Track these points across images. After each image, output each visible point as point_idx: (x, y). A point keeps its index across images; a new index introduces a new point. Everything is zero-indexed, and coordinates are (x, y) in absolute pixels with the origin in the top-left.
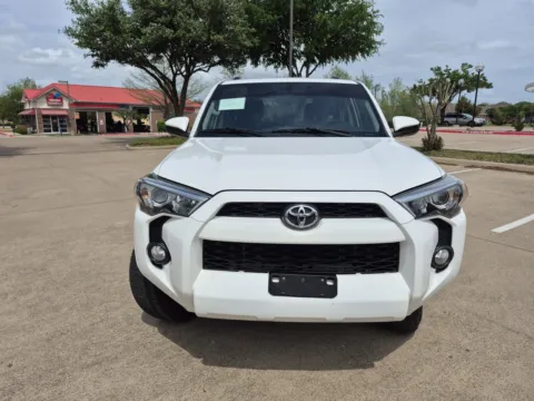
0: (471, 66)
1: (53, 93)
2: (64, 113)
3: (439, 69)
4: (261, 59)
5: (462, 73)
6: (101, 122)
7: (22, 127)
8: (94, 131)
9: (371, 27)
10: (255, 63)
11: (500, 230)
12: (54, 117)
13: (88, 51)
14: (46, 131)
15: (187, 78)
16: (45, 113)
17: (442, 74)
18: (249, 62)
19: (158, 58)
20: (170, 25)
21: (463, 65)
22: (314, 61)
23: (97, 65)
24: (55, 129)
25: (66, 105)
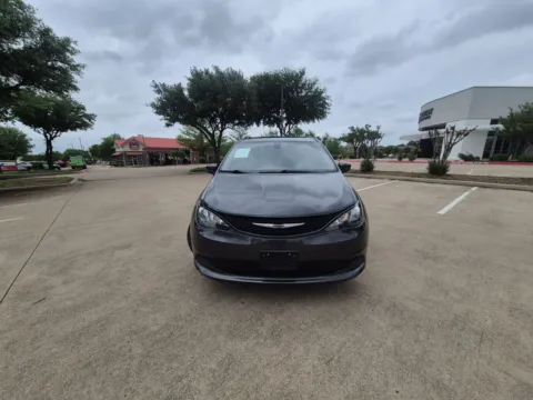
1: (133, 142)
2: (140, 154)
3: (353, 128)
6: (162, 159)
7: (115, 162)
8: (158, 164)
9: (324, 105)
10: (258, 124)
11: (442, 212)
12: (135, 156)
13: (162, 117)
14: (130, 165)
15: (221, 132)
16: (129, 154)
17: (354, 131)
19: (203, 120)
23: (168, 125)
25: (141, 149)
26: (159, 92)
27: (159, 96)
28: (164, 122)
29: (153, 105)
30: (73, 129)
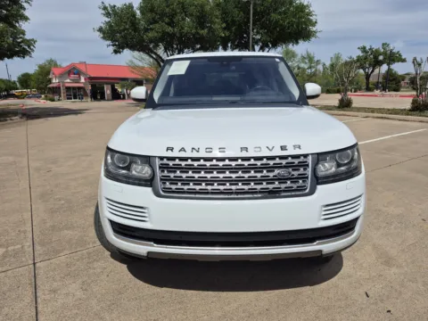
1: (73, 71)
2: (82, 85)
3: (364, 48)
4: (229, 45)
5: (382, 50)
6: (108, 92)
7: (51, 96)
8: (103, 98)
10: (225, 48)
12: (74, 88)
13: (109, 42)
14: (68, 99)
16: (67, 85)
17: (367, 52)
18: (221, 47)
19: (157, 46)
20: (171, 24)
22: (268, 46)
23: (116, 52)
24: (75, 98)
25: (83, 80)
26: (108, 14)
27: (107, 20)
28: (112, 49)
29: (100, 30)
30: (10, 57)
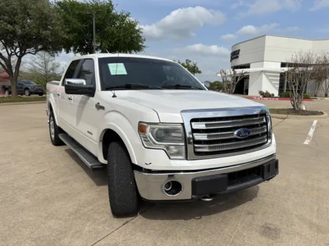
0: (190, 61)
9: (138, 38)
21: (187, 60)
